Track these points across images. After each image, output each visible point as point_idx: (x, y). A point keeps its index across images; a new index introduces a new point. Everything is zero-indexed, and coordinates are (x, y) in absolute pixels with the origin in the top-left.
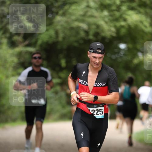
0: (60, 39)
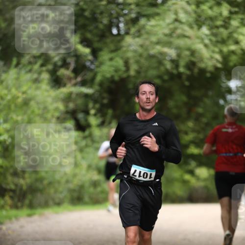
0: (132, 73)
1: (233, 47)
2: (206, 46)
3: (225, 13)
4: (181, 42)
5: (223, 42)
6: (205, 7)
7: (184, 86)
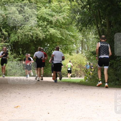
0: (20, 40)
1: (48, 33)
2: (40, 32)
3: (46, 24)
4: (34, 31)
5: (45, 32)
6: (40, 22)
7: (34, 43)
